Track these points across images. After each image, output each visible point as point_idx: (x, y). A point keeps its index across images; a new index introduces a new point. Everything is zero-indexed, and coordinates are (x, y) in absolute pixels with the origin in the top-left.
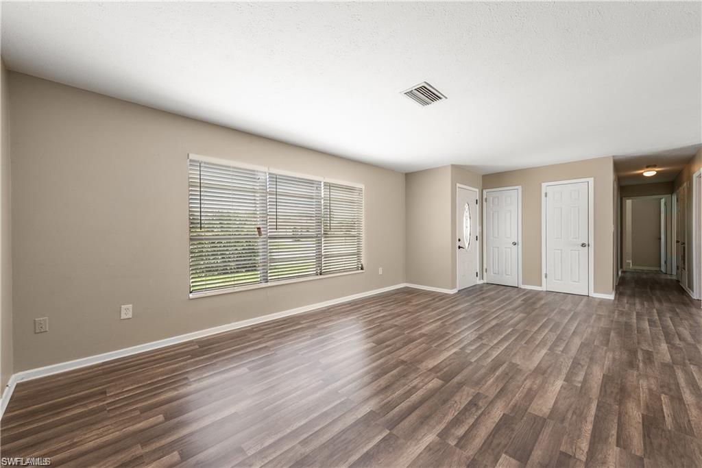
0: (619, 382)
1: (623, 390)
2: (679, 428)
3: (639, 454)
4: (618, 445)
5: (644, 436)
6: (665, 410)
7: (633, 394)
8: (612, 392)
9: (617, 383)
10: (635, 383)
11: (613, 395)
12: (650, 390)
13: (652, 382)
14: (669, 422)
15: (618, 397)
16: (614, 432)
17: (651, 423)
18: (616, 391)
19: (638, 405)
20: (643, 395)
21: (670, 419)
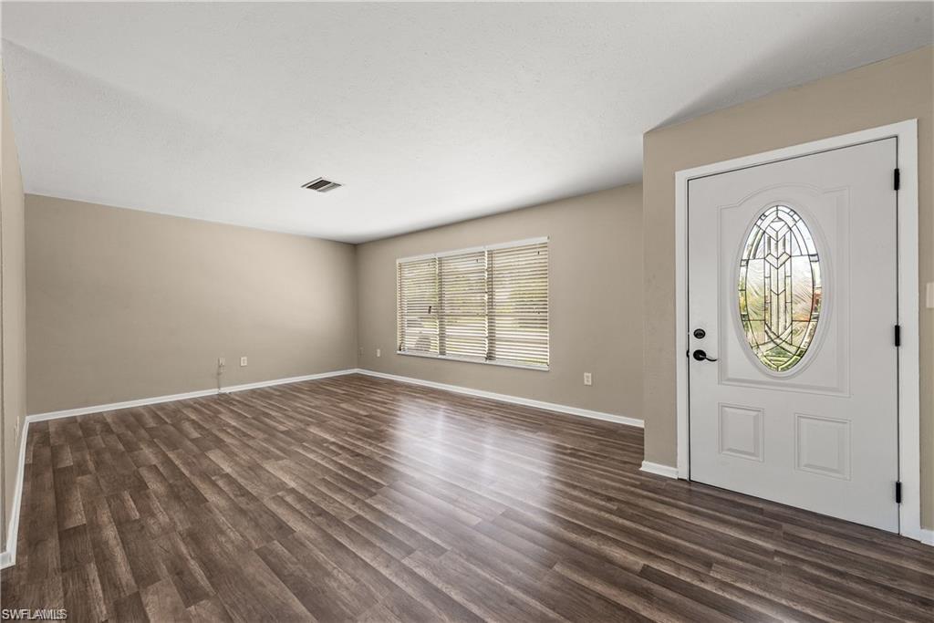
0: (187, 503)
1: (178, 498)
2: (118, 497)
3: (141, 469)
4: (155, 466)
5: (141, 477)
6: (132, 503)
7: (166, 500)
8: (184, 490)
9: (188, 500)
10: (172, 513)
11: (181, 489)
12: (153, 515)
13: (155, 527)
14: (127, 495)
15: (176, 490)
16: (161, 469)
17: (140, 488)
18: (182, 493)
19: (156, 493)
20: (156, 505)
21: (126, 498)
